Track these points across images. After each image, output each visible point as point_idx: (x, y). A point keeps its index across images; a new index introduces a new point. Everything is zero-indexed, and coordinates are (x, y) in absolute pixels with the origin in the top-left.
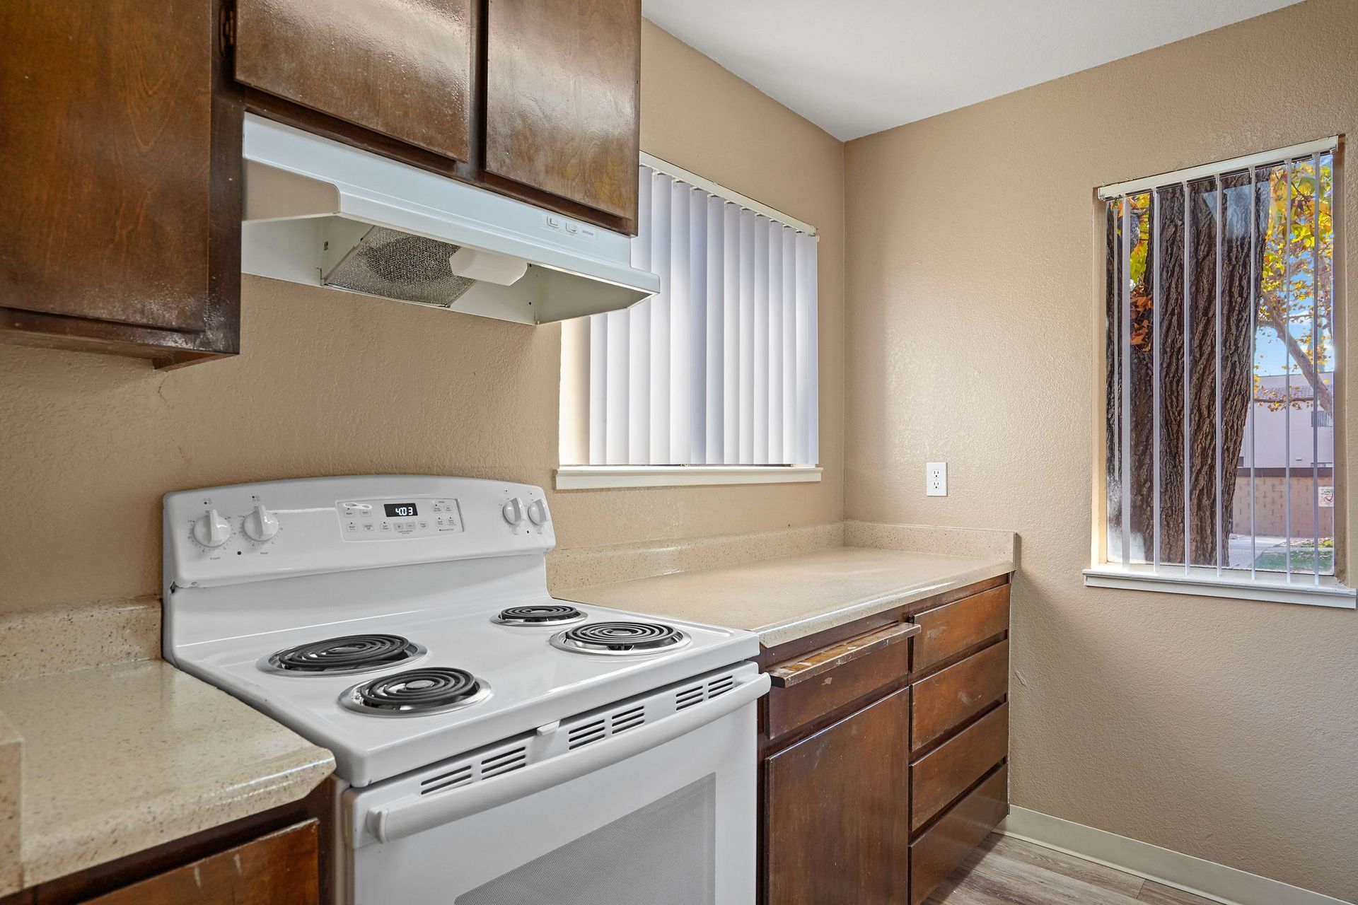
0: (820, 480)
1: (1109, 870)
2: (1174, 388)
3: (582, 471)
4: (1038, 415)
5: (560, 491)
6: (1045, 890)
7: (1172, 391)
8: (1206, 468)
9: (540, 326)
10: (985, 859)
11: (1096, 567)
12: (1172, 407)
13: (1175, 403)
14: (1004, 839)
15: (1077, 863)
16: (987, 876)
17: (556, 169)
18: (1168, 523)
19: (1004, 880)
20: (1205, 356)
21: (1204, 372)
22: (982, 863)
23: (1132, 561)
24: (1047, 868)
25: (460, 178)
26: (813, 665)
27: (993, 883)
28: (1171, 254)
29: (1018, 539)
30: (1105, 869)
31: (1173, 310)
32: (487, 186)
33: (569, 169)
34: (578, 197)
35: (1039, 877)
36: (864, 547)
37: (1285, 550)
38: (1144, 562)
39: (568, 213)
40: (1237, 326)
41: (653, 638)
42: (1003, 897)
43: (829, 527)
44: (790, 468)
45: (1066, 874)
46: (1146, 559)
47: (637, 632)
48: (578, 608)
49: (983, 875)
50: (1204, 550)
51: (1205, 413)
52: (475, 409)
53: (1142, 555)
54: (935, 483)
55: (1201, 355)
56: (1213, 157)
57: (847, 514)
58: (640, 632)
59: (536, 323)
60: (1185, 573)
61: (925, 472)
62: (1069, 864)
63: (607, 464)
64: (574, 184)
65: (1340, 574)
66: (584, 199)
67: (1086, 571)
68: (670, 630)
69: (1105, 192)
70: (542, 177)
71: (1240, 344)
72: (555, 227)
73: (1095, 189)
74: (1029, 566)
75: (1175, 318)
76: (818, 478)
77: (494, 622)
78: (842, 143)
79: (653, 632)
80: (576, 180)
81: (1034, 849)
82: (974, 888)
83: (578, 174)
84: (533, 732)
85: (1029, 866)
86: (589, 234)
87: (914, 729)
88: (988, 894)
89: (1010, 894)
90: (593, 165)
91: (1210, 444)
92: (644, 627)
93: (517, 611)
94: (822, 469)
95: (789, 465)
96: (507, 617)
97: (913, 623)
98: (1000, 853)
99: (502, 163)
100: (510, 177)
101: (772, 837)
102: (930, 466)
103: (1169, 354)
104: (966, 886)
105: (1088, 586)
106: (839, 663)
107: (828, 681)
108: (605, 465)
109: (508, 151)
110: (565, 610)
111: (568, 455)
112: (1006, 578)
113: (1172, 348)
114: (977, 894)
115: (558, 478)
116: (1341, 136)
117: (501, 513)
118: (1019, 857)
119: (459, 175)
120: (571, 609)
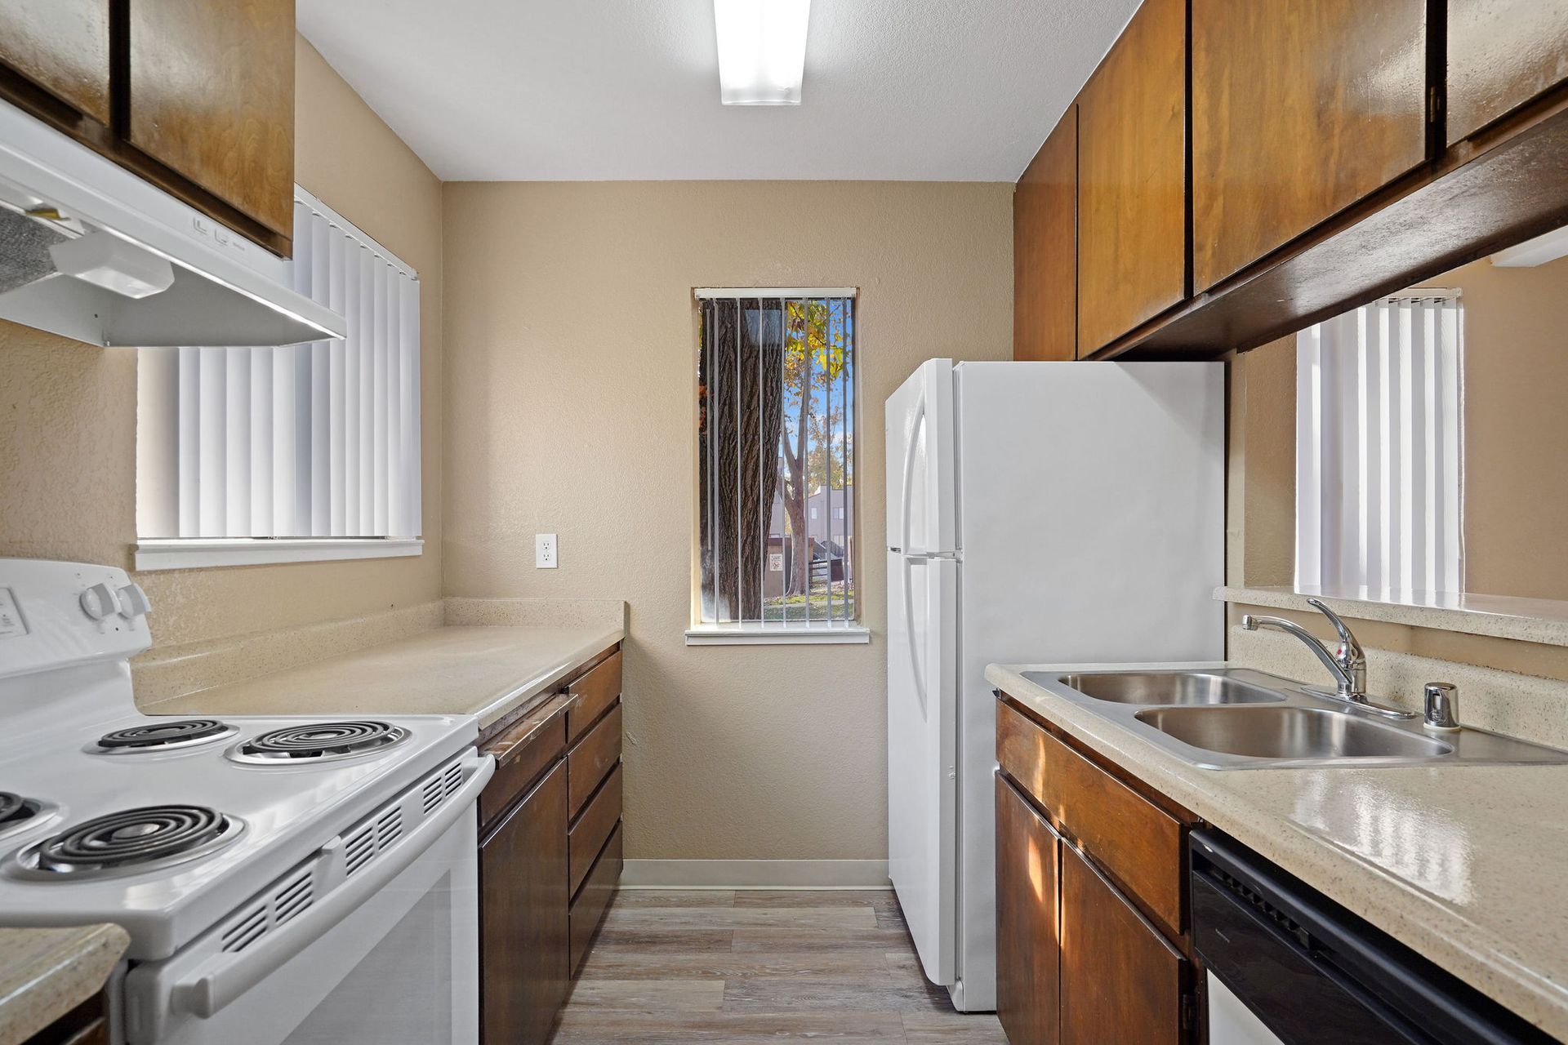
0: (421, 553)
1: (709, 892)
2: (727, 468)
3: (170, 546)
4: (644, 490)
5: (142, 573)
6: (666, 924)
7: (725, 471)
8: (750, 539)
9: (112, 352)
10: (610, 916)
11: (695, 628)
12: (725, 485)
13: (727, 482)
14: (620, 893)
15: (684, 894)
16: (616, 929)
17: (211, 159)
18: (724, 587)
19: (632, 928)
20: (749, 444)
21: (748, 457)
22: (608, 919)
23: (720, 621)
24: (662, 906)
25: (89, 141)
26: (515, 743)
27: (623, 933)
28: (723, 351)
29: (627, 606)
30: (705, 893)
31: (725, 400)
32: (124, 161)
33: (226, 164)
34: (236, 201)
35: (659, 916)
36: (468, 625)
37: (804, 605)
38: (729, 621)
39: (220, 219)
40: (770, 419)
41: (365, 738)
42: (636, 942)
43: (430, 605)
44: (384, 541)
45: (679, 906)
46: (731, 618)
47: (344, 733)
48: (224, 720)
49: (612, 929)
50: (749, 610)
51: (749, 492)
52: (16, 458)
53: (728, 614)
54: (545, 552)
55: (746, 442)
56: (779, 283)
57: (445, 592)
58: (347, 732)
59: (105, 345)
60: (740, 627)
61: (534, 543)
62: (677, 897)
63: (201, 536)
64: (232, 183)
65: (857, 618)
66: (243, 204)
67: (687, 631)
68: (386, 727)
69: (702, 293)
70: (196, 167)
71: (771, 435)
72: (203, 232)
73: (693, 289)
74: (638, 632)
75: (727, 407)
76: (418, 551)
77: (89, 752)
78: (440, 181)
79: (364, 731)
80: (235, 180)
81: (648, 894)
82: (608, 943)
83: (236, 173)
84: (317, 853)
85: (647, 909)
86: (238, 246)
87: (570, 798)
88: (621, 944)
89: (640, 938)
90: (253, 165)
91: (753, 518)
92: (352, 727)
93: (128, 734)
94: (423, 541)
95: (383, 538)
96: (109, 744)
97: (567, 693)
98: (620, 906)
99: (150, 137)
100: (160, 157)
101: (485, 926)
102: (540, 538)
103: (723, 439)
104: (601, 944)
105: (689, 646)
106: (532, 738)
107: (518, 759)
108: (199, 538)
109: (156, 123)
110: (204, 725)
111: (147, 526)
112: (618, 646)
113: (725, 434)
114: (613, 947)
115: (138, 557)
116: (858, 288)
117: (78, 604)
118: (637, 904)
119: (89, 138)
120: (214, 723)
